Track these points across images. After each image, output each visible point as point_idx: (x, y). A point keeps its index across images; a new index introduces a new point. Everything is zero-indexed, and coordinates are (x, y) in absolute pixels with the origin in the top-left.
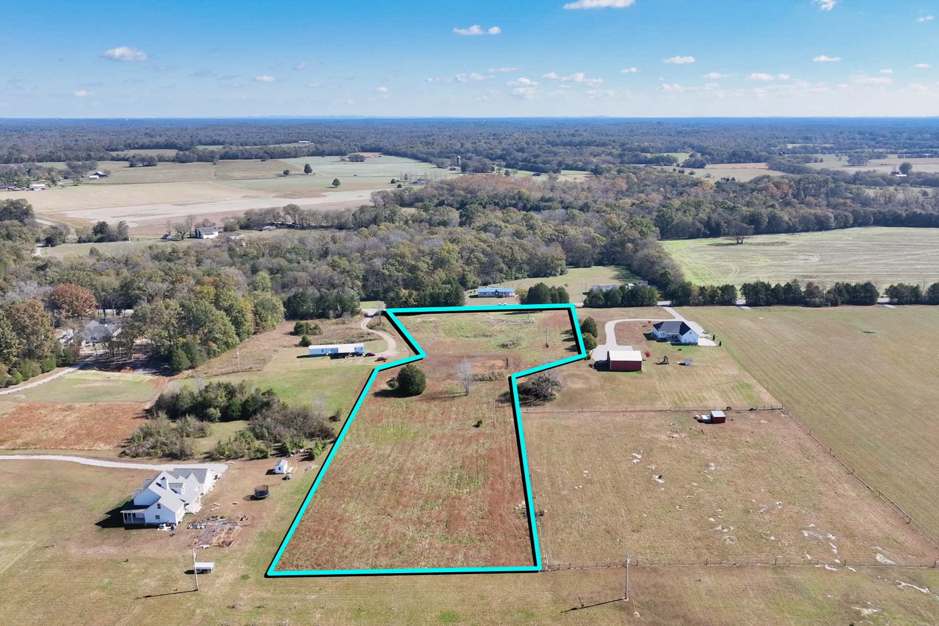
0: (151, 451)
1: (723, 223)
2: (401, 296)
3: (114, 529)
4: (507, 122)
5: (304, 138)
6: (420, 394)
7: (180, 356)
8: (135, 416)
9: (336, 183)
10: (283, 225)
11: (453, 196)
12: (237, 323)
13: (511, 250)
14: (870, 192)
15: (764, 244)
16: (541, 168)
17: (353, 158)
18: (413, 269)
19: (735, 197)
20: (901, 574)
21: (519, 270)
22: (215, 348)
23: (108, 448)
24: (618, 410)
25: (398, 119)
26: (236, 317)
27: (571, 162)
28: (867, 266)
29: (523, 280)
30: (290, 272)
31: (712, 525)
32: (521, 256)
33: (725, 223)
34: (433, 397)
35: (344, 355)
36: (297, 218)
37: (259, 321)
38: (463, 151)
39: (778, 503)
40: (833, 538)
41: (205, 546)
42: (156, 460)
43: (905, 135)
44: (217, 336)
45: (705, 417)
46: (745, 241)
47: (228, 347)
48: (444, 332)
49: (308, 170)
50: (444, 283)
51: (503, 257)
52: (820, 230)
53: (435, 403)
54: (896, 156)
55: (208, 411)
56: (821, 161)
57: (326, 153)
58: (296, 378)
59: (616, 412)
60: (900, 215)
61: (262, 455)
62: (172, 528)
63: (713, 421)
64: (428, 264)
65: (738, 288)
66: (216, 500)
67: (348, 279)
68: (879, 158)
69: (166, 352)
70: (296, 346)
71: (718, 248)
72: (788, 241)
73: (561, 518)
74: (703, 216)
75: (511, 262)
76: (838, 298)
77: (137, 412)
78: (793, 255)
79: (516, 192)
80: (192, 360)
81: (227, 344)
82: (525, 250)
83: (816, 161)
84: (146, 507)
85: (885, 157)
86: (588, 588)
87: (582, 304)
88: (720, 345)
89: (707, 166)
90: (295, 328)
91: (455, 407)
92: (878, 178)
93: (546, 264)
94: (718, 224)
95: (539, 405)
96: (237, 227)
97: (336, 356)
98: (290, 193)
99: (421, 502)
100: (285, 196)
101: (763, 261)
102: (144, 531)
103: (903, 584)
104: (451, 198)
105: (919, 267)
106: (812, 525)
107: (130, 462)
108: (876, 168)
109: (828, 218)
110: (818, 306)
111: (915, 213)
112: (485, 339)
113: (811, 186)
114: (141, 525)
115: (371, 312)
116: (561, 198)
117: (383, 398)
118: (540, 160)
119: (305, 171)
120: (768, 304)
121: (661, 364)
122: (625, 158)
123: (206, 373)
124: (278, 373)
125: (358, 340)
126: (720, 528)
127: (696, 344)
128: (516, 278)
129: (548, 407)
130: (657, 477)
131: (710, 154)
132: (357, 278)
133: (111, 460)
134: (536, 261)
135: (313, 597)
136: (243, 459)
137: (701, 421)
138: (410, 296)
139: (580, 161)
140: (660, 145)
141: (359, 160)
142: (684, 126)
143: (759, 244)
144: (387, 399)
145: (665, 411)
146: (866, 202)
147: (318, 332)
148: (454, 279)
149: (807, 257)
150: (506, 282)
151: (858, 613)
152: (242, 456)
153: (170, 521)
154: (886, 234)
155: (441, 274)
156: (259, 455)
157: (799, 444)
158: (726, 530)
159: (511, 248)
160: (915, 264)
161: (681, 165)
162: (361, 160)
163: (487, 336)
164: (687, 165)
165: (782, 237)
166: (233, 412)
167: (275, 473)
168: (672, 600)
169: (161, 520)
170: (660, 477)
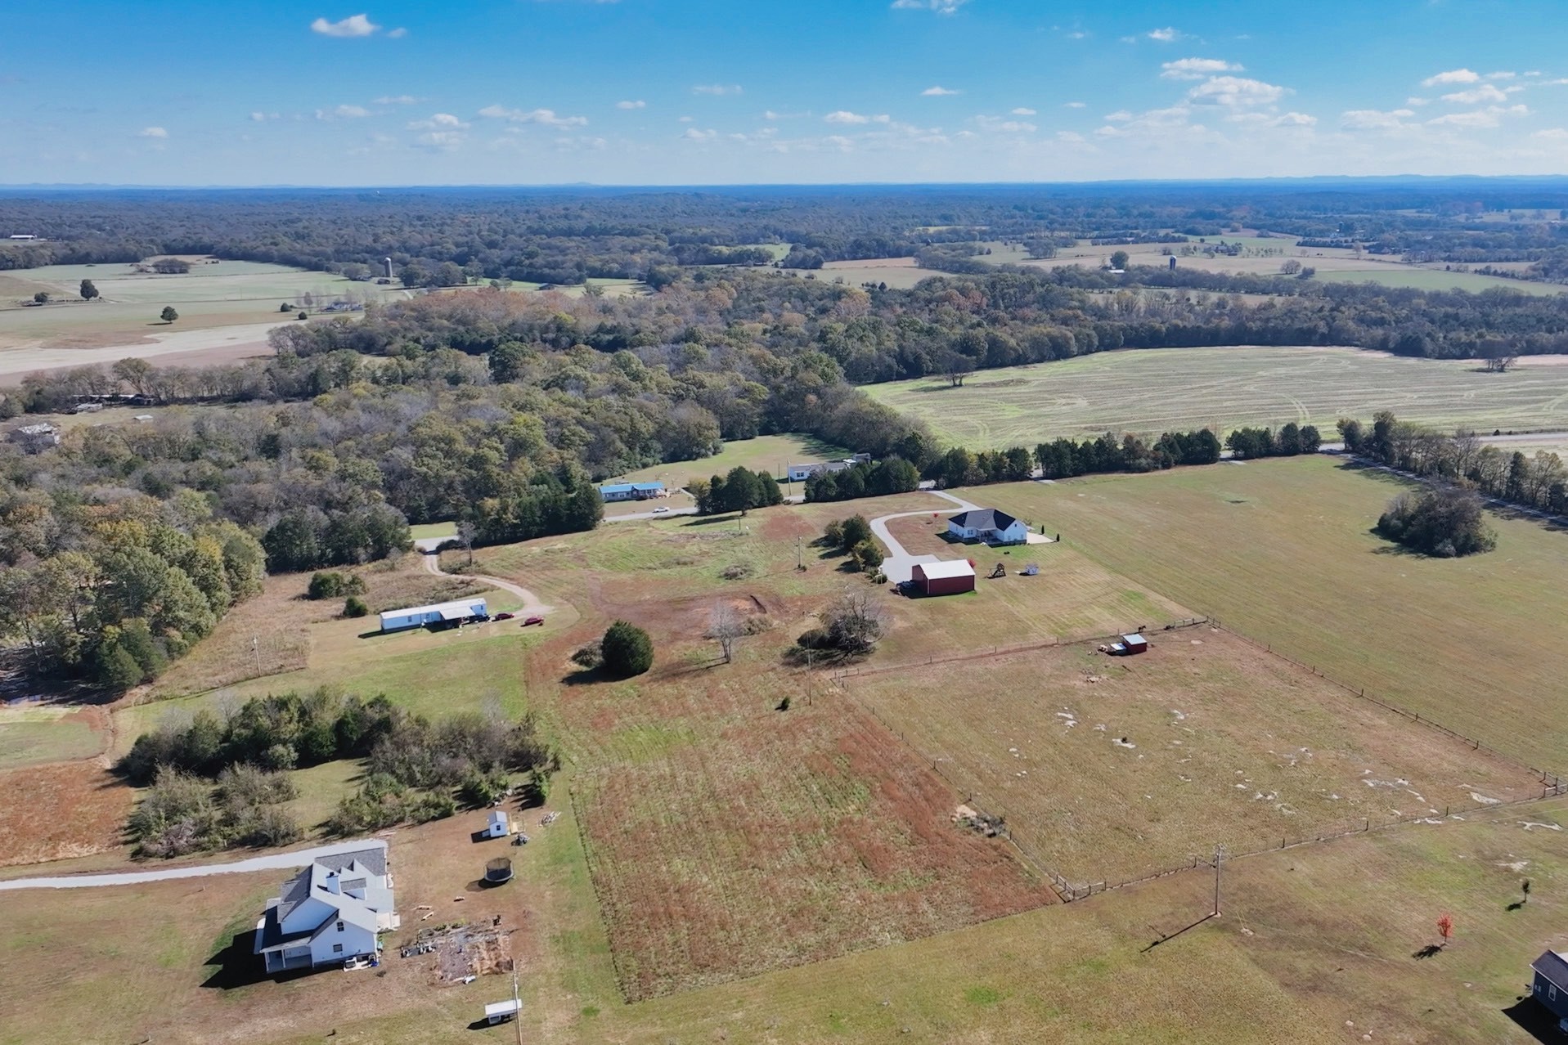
0: (202, 839)
1: (924, 355)
2: (487, 509)
3: (254, 987)
4: (422, 196)
5: (21, 229)
6: (646, 670)
7: (122, 661)
8: (98, 785)
9: (169, 315)
10: (115, 400)
11: (430, 330)
12: (206, 586)
13: (628, 418)
14: (1097, 298)
15: (994, 385)
16: (549, 275)
17: (164, 267)
18: (478, 462)
19: (905, 313)
20: (1517, 812)
21: (645, 450)
22: (179, 639)
23: (94, 850)
24: (984, 653)
25: (193, 191)
26: (204, 578)
27: (598, 264)
28: (1160, 408)
29: (656, 467)
30: (232, 485)
31: (1248, 794)
32: (646, 427)
33: (928, 354)
34: (674, 673)
35: (455, 623)
36: (143, 385)
37: (236, 580)
38: (380, 249)
39: (1303, 750)
40: (1406, 783)
41: (468, 979)
42: (225, 855)
43: (1082, 210)
44: (181, 614)
45: (1117, 647)
46: (964, 381)
47: (200, 635)
48: (603, 565)
49: (88, 291)
50: (533, 482)
51: (618, 430)
52: (1057, 358)
53: (685, 681)
54: (1089, 242)
55: (270, 752)
56: (989, 252)
57: (94, 257)
58: (389, 673)
59: (982, 657)
60: (1158, 331)
61: (438, 812)
62: (373, 963)
63: (1130, 650)
64: (497, 449)
65: (1031, 451)
66: (416, 900)
67: (359, 489)
68: (1065, 246)
69: (79, 657)
70: (338, 618)
71: (928, 394)
72: (1026, 379)
73: (1033, 822)
74: (891, 344)
75: (633, 439)
76: (1170, 455)
77: (96, 777)
78: (1043, 399)
79: (549, 318)
80: (145, 665)
81: (197, 629)
82: (649, 416)
83: (981, 254)
84: (310, 934)
85: (1074, 245)
86: (1154, 909)
87: (803, 497)
88: (1058, 539)
89: (826, 265)
90: (311, 587)
91: (724, 681)
92: (1094, 276)
93: (688, 437)
94: (918, 357)
95: (858, 662)
96: (19, 408)
97: (439, 625)
98: (77, 338)
99: (791, 837)
100: (67, 344)
101: (1011, 412)
102: (320, 978)
103: (1529, 825)
104: (430, 334)
105: (1228, 404)
106: (1367, 772)
107: (166, 867)
108: (1080, 261)
109: (1067, 340)
110: (1146, 471)
111: (1177, 326)
112: (685, 570)
113: (1012, 291)
114: (305, 968)
115: (431, 545)
116: (633, 325)
117: (585, 686)
118: (539, 261)
119: (83, 293)
120: (1077, 473)
121: (994, 577)
122: (686, 255)
123: (187, 688)
124: (344, 668)
125: (454, 595)
126: (1260, 796)
127: (1024, 542)
128: (645, 466)
129: (873, 664)
130: (1119, 741)
131: (822, 245)
132: (374, 485)
133: (119, 871)
134: (671, 434)
135: (739, 1015)
136: (402, 825)
137: (1112, 653)
138: (504, 509)
139: (614, 261)
140: (728, 232)
141: (177, 269)
142: (739, 200)
143: (986, 385)
144: (593, 686)
145: (1052, 645)
146: (1101, 313)
147: (360, 588)
148: (549, 474)
149: (1069, 401)
150: (629, 474)
151: (1509, 870)
152: (401, 820)
153: (364, 951)
154: (1151, 360)
155: (525, 468)
156: (432, 812)
157: (1266, 667)
158: (1270, 797)
159: (626, 414)
160: (1221, 401)
161: (780, 264)
162: (183, 269)
163: (685, 564)
164: (790, 263)
165: (1013, 373)
166: (321, 746)
167: (489, 838)
168: (1278, 902)
169: (346, 952)
170: (1124, 740)
